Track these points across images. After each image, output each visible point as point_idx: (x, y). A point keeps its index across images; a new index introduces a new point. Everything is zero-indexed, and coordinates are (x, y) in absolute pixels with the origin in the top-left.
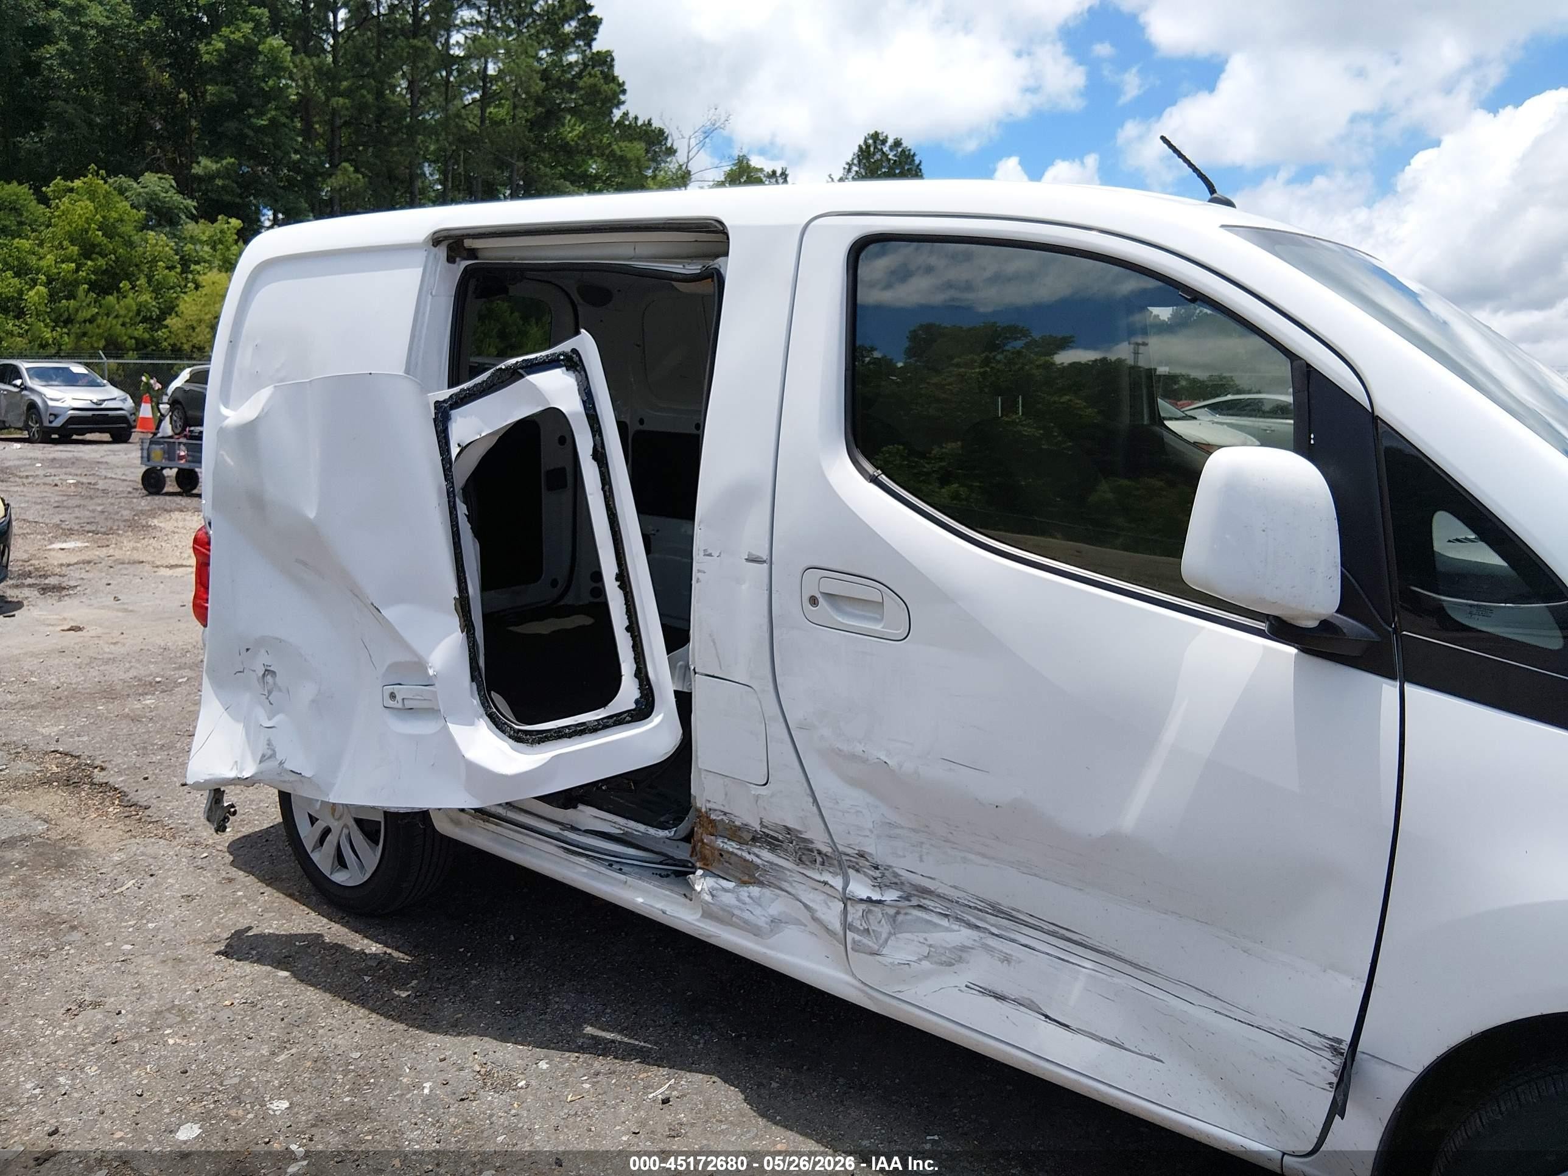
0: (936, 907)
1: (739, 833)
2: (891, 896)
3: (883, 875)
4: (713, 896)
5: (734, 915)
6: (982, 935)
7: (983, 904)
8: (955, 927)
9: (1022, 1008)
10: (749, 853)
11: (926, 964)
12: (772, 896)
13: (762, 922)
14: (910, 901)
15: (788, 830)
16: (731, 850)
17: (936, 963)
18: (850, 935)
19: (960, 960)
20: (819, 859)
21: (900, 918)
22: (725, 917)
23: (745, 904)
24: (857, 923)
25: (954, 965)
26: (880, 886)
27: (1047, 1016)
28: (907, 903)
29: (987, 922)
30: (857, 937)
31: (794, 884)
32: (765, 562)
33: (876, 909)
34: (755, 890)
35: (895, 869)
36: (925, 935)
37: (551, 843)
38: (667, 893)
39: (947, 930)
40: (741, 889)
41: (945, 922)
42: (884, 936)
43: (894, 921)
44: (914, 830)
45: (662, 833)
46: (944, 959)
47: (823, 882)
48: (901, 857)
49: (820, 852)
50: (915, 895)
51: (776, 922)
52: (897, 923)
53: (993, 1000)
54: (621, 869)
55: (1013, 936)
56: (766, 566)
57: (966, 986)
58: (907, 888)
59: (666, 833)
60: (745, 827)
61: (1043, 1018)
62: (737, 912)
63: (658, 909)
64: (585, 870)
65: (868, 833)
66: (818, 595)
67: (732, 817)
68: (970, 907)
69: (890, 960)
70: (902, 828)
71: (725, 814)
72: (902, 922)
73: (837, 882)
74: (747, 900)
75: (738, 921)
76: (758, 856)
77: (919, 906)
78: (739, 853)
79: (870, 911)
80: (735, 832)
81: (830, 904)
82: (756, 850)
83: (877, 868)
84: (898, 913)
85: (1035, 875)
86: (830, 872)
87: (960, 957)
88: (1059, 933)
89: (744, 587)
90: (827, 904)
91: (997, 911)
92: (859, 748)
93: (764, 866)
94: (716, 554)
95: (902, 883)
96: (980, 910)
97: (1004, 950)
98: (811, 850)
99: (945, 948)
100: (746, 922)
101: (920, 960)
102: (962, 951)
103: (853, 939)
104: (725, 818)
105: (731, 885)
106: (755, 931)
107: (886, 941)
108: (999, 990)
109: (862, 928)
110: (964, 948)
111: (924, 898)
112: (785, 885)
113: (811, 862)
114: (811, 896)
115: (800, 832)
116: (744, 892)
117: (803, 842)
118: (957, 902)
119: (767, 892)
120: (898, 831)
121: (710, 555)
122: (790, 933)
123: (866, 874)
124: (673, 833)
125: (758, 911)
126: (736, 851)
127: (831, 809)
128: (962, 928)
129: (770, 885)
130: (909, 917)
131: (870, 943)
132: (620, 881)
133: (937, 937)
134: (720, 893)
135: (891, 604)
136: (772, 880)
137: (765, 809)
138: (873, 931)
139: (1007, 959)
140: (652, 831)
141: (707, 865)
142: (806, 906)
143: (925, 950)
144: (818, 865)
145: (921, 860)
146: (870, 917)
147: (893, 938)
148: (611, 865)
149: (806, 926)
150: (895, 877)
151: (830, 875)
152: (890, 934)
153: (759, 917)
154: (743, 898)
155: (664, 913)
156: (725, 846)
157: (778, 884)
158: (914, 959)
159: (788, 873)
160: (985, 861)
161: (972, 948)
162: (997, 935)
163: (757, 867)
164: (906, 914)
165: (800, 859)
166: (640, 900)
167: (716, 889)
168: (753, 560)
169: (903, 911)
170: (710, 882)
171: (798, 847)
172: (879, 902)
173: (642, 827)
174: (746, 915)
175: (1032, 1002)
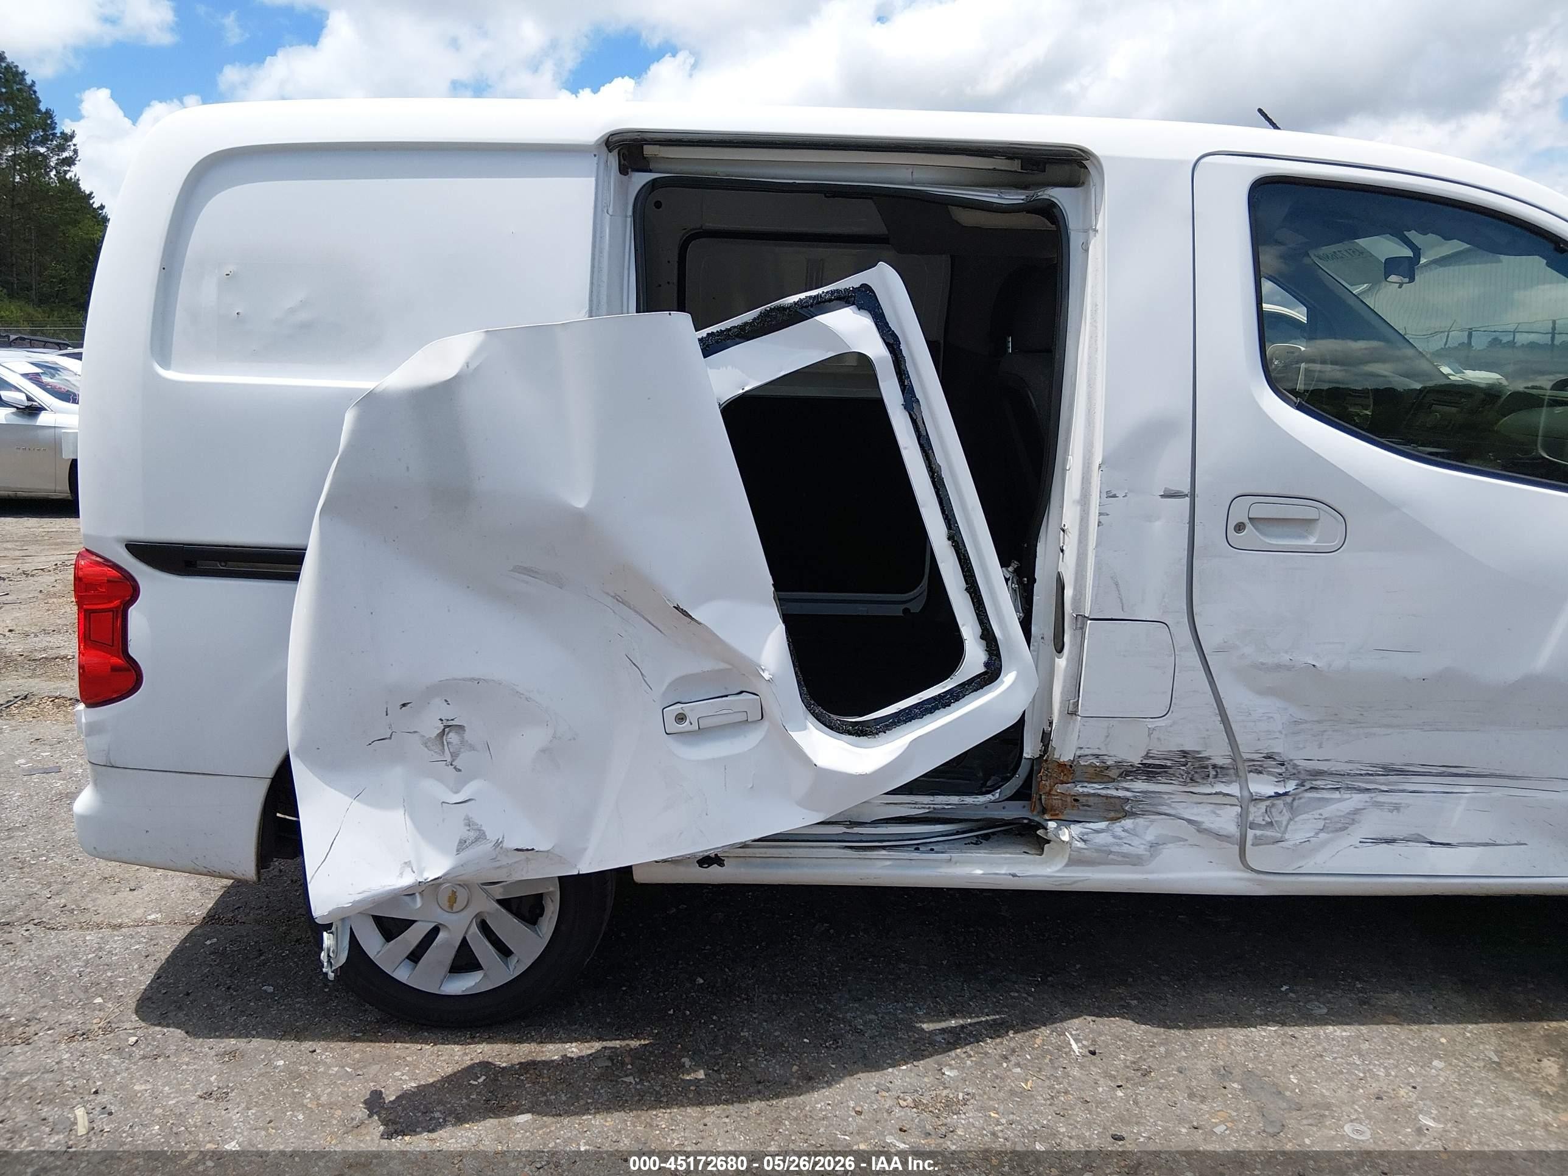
0: (1326, 785)
1: (1106, 773)
2: (1291, 786)
3: (1287, 769)
4: (1084, 841)
5: (1111, 852)
6: (1373, 795)
7: (1375, 769)
8: (1348, 796)
9: (1410, 843)
10: (1117, 789)
11: (1322, 836)
12: (1146, 823)
13: (1141, 850)
14: (1304, 786)
15: (1185, 754)
16: (1093, 792)
17: (1333, 832)
18: (1251, 833)
19: (1353, 822)
20: (1212, 773)
21: (1296, 803)
22: (1104, 857)
23: (1121, 838)
24: (1259, 821)
25: (1348, 828)
26: (1282, 778)
27: (1431, 843)
28: (1303, 788)
29: (1376, 783)
30: (1258, 832)
31: (1173, 805)
32: (1187, 495)
33: (1279, 803)
34: (1128, 823)
35: (1295, 762)
36: (1320, 811)
37: (832, 847)
38: (1008, 855)
39: (1340, 800)
40: (1114, 826)
41: (1336, 795)
42: (1284, 823)
43: (1292, 808)
44: (1318, 722)
45: (982, 799)
46: (1340, 825)
47: (1215, 794)
48: (1302, 749)
49: (1214, 766)
50: (1308, 780)
51: (1154, 846)
52: (1294, 808)
53: (1385, 845)
54: (932, 850)
55: (1401, 787)
56: (1187, 499)
57: (1360, 842)
58: (1302, 776)
59: (990, 797)
60: (1119, 765)
61: (1429, 845)
62: (1115, 849)
63: (1005, 874)
64: (888, 863)
65: (1277, 735)
66: (1246, 521)
67: (1106, 757)
68: (1361, 775)
69: (1294, 842)
70: (1306, 722)
71: (1097, 756)
72: (1298, 806)
73: (1234, 789)
74: (1123, 834)
75: (1115, 857)
76: (1127, 790)
77: (1311, 788)
78: (1104, 792)
79: (1273, 805)
80: (1101, 773)
81: (1218, 812)
82: (1125, 785)
83: (1283, 765)
84: (1294, 800)
85: (1438, 730)
86: (1223, 782)
87: (1353, 820)
88: (1452, 772)
89: (1158, 524)
90: (1215, 813)
91: (1388, 770)
92: (1285, 658)
93: (1135, 797)
94: (1120, 494)
95: (1299, 772)
96: (1371, 775)
97: (1394, 801)
98: (1206, 767)
99: (1340, 816)
100: (1125, 855)
101: (1317, 834)
102: (1355, 814)
103: (1255, 835)
104: (1095, 761)
105: (1103, 825)
106: (1134, 861)
107: (1287, 827)
108: (1388, 835)
109: (1264, 823)
110: (1356, 811)
111: (1316, 780)
112: (1164, 809)
113: (1203, 778)
114: (1195, 810)
115: (1198, 752)
116: (1117, 827)
117: (1200, 761)
118: (1348, 774)
119: (1140, 821)
120: (1303, 726)
121: (1115, 496)
122: (1170, 852)
123: (1270, 773)
124: (997, 795)
125: (1136, 841)
126: (1099, 792)
127: (1243, 721)
128: (1353, 795)
129: (1144, 813)
130: (1302, 801)
131: (1273, 834)
132: (941, 861)
133: (1329, 810)
134: (1091, 836)
135: (1327, 519)
136: (1147, 808)
137: (1159, 739)
138: (1276, 821)
139: (1397, 808)
140: (969, 800)
141: (1057, 815)
142: (1189, 821)
143: (1321, 824)
144: (1211, 779)
145: (1320, 746)
146: (1273, 810)
147: (1292, 823)
148: (917, 849)
149: (1187, 840)
150: (1294, 768)
151: (1222, 785)
152: (1291, 819)
153: (1138, 847)
154: (1118, 834)
155: (1014, 875)
156: (1085, 790)
157: (1154, 810)
158: (1312, 834)
159: (1166, 797)
160: (1389, 731)
161: (1364, 809)
162: (1387, 791)
163: (1127, 800)
164: (1300, 798)
165: (1191, 779)
166: (979, 872)
167: (1087, 834)
168: (1169, 495)
169: (1297, 797)
170: (1076, 829)
171: (1192, 767)
172: (1286, 794)
173: (955, 799)
174: (1126, 849)
175: (1419, 835)
